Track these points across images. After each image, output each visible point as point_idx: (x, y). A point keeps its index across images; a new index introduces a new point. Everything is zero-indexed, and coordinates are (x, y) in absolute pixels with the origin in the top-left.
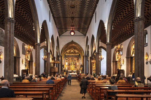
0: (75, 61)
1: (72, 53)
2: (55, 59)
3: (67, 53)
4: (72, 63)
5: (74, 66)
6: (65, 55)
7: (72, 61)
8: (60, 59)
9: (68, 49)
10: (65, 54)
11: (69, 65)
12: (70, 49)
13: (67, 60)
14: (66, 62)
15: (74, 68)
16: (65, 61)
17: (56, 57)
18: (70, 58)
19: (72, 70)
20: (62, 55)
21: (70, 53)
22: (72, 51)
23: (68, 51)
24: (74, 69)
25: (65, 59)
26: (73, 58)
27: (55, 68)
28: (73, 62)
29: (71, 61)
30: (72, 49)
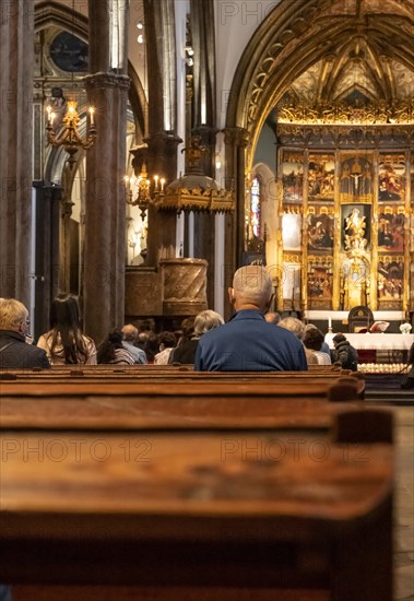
0: (384, 196)
1: (355, 101)
2: (172, 154)
3: (292, 100)
4: (356, 222)
5: (377, 254)
6: (271, 123)
7: (357, 193)
8: (219, 163)
9: (310, 50)
10: (275, 112)
11: (321, 241)
12: (329, 54)
13: (290, 181)
14: (287, 206)
15: (374, 282)
16: (277, 193)
17: (181, 134)
18: (329, 167)
19: (355, 298)
20: (242, 124)
21: (328, 98)
22: (355, 78)
23: (304, 82)
24: (372, 291)
25: (276, 170)
26: (364, 160)
27: (170, 264)
28: (367, 210)
29: (347, 198)
30: (356, 57)
